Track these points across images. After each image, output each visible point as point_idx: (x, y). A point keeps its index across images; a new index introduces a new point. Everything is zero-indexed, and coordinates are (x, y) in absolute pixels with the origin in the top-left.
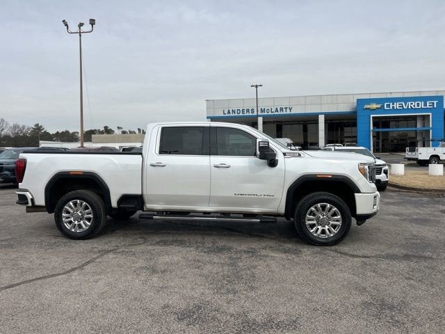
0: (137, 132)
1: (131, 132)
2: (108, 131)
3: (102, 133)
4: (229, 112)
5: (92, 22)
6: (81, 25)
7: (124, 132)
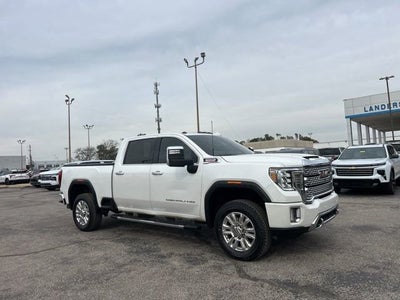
0: (294, 137)
1: (289, 138)
2: (268, 138)
3: (264, 140)
4: (371, 109)
5: (203, 55)
6: (197, 59)
7: (282, 138)
